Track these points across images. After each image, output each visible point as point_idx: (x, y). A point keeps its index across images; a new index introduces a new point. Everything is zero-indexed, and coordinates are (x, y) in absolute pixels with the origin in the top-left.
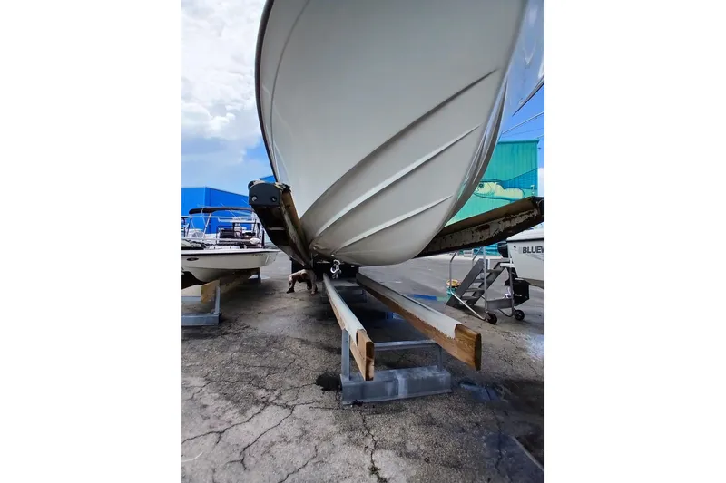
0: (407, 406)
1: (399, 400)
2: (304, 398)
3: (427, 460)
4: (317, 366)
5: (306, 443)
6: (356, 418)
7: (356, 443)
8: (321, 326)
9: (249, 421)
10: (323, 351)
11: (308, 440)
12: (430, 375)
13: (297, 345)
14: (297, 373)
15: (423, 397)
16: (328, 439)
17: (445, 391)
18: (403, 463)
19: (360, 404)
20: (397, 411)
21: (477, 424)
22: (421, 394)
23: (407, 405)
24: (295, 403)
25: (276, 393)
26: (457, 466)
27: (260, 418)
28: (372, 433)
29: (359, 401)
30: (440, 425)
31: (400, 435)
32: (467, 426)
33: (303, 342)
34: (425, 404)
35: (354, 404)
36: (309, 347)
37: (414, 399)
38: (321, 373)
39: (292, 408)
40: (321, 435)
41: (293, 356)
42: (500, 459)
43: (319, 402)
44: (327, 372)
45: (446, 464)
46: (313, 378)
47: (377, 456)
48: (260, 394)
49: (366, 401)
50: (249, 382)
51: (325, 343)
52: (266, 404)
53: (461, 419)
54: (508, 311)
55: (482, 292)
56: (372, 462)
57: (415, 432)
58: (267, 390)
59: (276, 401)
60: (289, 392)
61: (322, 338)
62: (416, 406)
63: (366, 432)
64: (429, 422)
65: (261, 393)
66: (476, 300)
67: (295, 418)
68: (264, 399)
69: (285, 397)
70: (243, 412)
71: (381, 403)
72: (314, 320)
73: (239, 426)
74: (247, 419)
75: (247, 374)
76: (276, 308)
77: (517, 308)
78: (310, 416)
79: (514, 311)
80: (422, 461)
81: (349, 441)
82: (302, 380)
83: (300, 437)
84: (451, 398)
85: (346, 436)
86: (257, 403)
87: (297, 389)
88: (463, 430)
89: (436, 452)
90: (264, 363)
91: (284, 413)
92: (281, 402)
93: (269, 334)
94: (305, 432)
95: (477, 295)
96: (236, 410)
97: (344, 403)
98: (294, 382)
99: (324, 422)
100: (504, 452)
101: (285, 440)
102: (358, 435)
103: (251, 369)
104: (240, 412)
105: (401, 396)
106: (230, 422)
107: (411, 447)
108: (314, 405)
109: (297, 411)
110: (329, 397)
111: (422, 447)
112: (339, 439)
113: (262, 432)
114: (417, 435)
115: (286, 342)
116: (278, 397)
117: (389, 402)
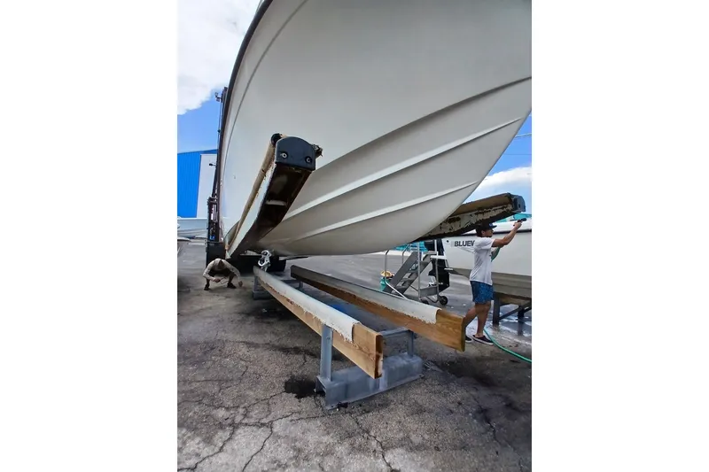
0: (392, 398)
1: (382, 393)
2: (278, 411)
3: (437, 449)
4: (278, 371)
5: (306, 464)
6: (348, 421)
7: (361, 449)
8: (264, 325)
9: (221, 449)
10: (278, 352)
11: (306, 459)
12: (405, 362)
13: (243, 350)
14: (258, 383)
15: (402, 386)
16: (328, 452)
17: (418, 377)
18: (418, 457)
19: (345, 405)
20: (385, 405)
21: (460, 403)
22: (399, 383)
23: (390, 396)
24: (270, 418)
25: (241, 411)
26: (464, 447)
27: (234, 445)
28: (372, 434)
29: (344, 402)
30: (430, 412)
31: (400, 430)
32: (452, 406)
33: (249, 344)
34: (407, 392)
35: (340, 406)
36: (259, 350)
37: (394, 389)
38: (287, 379)
39: (270, 425)
40: (319, 450)
41: (243, 363)
42: (494, 431)
43: (299, 413)
44: (293, 377)
45: (455, 448)
46: (280, 387)
47: (389, 457)
48: (220, 416)
49: (351, 401)
50: (200, 402)
51: (277, 344)
52: (235, 426)
53: (444, 400)
54: (434, 298)
55: (411, 282)
56: (389, 465)
57: (412, 423)
58: (227, 409)
59: (246, 421)
60: (256, 407)
61: (269, 338)
62: (400, 395)
63: (366, 435)
64: (419, 410)
65: (221, 413)
66: (406, 289)
67: (279, 437)
68: (229, 421)
69: (255, 414)
70: (208, 440)
71: (367, 400)
72: (252, 318)
73: (213, 459)
74: (217, 449)
75: (192, 391)
76: (198, 307)
77: (442, 294)
78: (296, 430)
79: (439, 297)
80: (434, 451)
81: (354, 449)
82: (267, 390)
83: (296, 457)
84: (426, 382)
85: (346, 444)
86: (221, 427)
87: (267, 403)
88: (452, 412)
89: (440, 438)
90: (209, 377)
91: (262, 433)
92: (252, 421)
93: (201, 340)
94: (299, 451)
95: (407, 284)
96: (198, 440)
97: (329, 408)
98: (260, 393)
99: (315, 435)
100: (494, 424)
101: (279, 466)
102: (359, 440)
103: (195, 385)
104: (204, 440)
105: (382, 388)
106: (198, 455)
107: (416, 439)
108: (294, 417)
109: (277, 427)
110: (307, 404)
111: (426, 437)
112: (341, 449)
113: (246, 461)
114: (416, 426)
115: (228, 348)
116: (245, 416)
117: (372, 397)
